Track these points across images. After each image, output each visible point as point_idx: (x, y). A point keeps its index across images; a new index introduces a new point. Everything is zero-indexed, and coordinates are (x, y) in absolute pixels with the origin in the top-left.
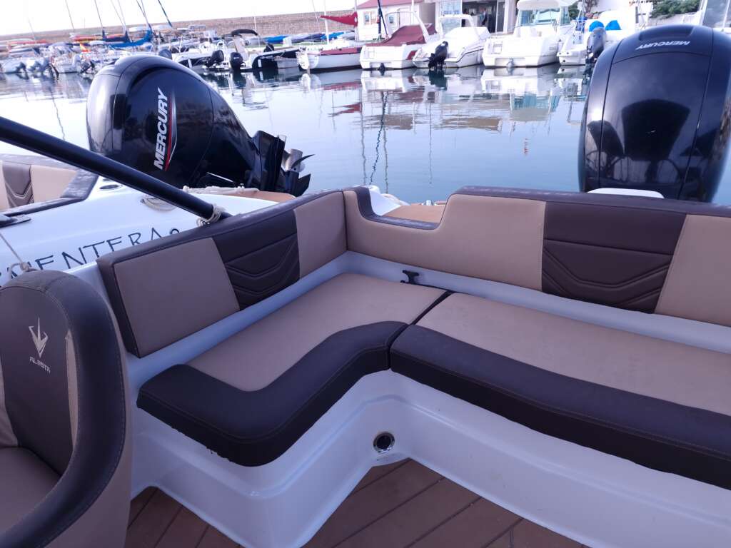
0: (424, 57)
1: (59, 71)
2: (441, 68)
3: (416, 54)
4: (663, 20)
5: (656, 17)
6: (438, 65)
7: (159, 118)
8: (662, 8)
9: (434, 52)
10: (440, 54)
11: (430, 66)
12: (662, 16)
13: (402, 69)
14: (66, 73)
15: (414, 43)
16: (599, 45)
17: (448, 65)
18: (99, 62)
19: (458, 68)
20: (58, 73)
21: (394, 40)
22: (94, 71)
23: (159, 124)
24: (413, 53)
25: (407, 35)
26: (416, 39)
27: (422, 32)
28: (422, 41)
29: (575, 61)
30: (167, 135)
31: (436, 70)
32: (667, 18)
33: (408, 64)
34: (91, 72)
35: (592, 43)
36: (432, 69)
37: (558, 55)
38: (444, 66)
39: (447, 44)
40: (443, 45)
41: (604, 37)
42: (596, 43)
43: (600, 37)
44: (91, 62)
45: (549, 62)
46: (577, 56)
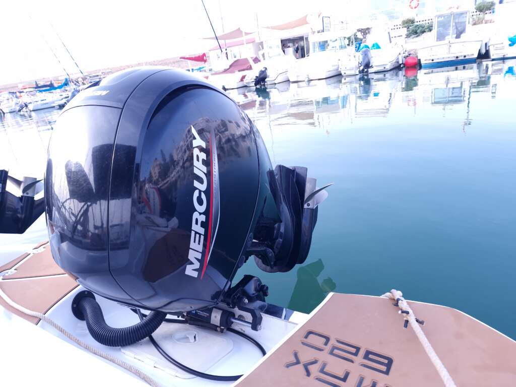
0: (251, 79)
1: (5, 112)
2: (264, 85)
3: (246, 78)
4: (415, 39)
5: (409, 37)
6: (262, 84)
7: (196, 184)
8: (413, 30)
9: (258, 75)
10: (262, 76)
11: (256, 85)
12: (413, 36)
13: (237, 88)
14: (10, 112)
15: (243, 70)
16: (366, 61)
17: (268, 83)
18: (31, 103)
19: (275, 84)
20: (4, 113)
21: (231, 69)
22: (27, 110)
23: (196, 194)
24: (243, 77)
25: (239, 65)
26: (245, 67)
27: (249, 62)
28: (250, 68)
29: (353, 72)
30: (207, 213)
31: (261, 87)
32: (417, 36)
33: (241, 84)
34: (25, 110)
35: (361, 60)
36: (258, 87)
37: (339, 70)
38: (266, 84)
39: (266, 69)
40: (263, 70)
41: (369, 55)
42: (364, 59)
43: (366, 55)
44: (25, 104)
45: (335, 74)
46: (353, 69)
